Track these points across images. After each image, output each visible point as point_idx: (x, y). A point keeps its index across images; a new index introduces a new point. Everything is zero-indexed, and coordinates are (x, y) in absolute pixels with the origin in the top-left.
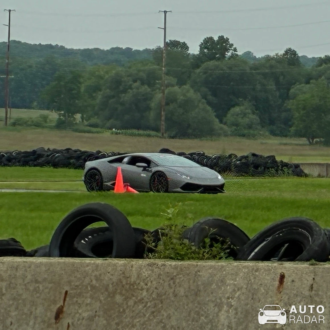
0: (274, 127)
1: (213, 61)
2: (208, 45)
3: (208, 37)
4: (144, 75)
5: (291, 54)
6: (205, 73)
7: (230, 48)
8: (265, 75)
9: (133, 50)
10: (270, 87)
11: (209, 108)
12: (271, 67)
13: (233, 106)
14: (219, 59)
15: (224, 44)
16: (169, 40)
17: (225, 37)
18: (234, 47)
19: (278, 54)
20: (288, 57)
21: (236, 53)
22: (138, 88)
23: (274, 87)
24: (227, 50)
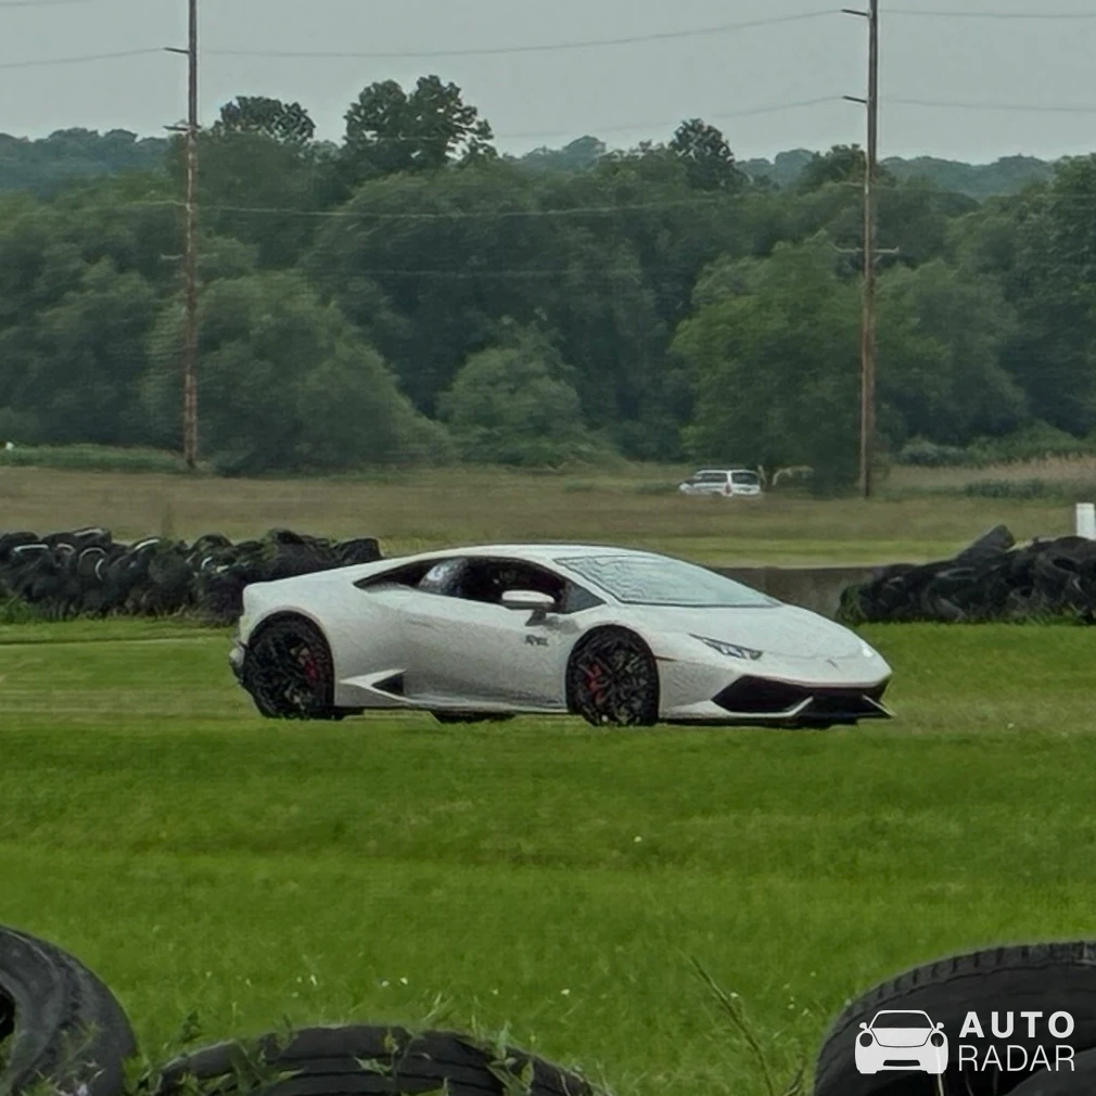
0: (637, 428)
1: (401, 174)
2: (381, 111)
3: (380, 82)
4: (128, 233)
5: (702, 143)
6: (368, 222)
7: (463, 126)
8: (598, 226)
9: (138, 139)
10: (619, 272)
11: (373, 357)
12: (624, 194)
13: (480, 347)
14: (420, 166)
15: (441, 111)
16: (238, 98)
17: (444, 83)
18: (480, 118)
19: (649, 144)
20: (692, 153)
21: (489, 142)
22: (102, 286)
23: (634, 272)
24: (452, 132)
